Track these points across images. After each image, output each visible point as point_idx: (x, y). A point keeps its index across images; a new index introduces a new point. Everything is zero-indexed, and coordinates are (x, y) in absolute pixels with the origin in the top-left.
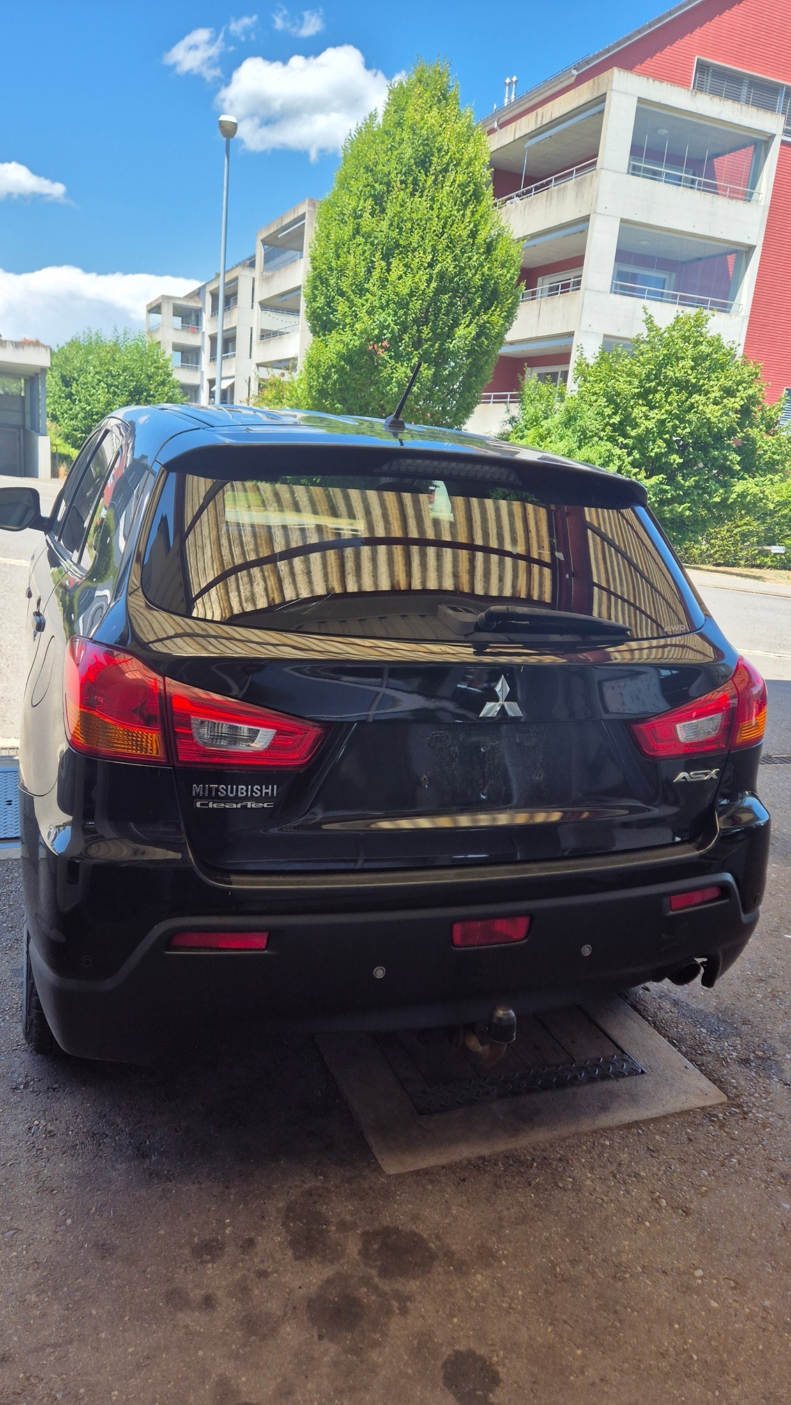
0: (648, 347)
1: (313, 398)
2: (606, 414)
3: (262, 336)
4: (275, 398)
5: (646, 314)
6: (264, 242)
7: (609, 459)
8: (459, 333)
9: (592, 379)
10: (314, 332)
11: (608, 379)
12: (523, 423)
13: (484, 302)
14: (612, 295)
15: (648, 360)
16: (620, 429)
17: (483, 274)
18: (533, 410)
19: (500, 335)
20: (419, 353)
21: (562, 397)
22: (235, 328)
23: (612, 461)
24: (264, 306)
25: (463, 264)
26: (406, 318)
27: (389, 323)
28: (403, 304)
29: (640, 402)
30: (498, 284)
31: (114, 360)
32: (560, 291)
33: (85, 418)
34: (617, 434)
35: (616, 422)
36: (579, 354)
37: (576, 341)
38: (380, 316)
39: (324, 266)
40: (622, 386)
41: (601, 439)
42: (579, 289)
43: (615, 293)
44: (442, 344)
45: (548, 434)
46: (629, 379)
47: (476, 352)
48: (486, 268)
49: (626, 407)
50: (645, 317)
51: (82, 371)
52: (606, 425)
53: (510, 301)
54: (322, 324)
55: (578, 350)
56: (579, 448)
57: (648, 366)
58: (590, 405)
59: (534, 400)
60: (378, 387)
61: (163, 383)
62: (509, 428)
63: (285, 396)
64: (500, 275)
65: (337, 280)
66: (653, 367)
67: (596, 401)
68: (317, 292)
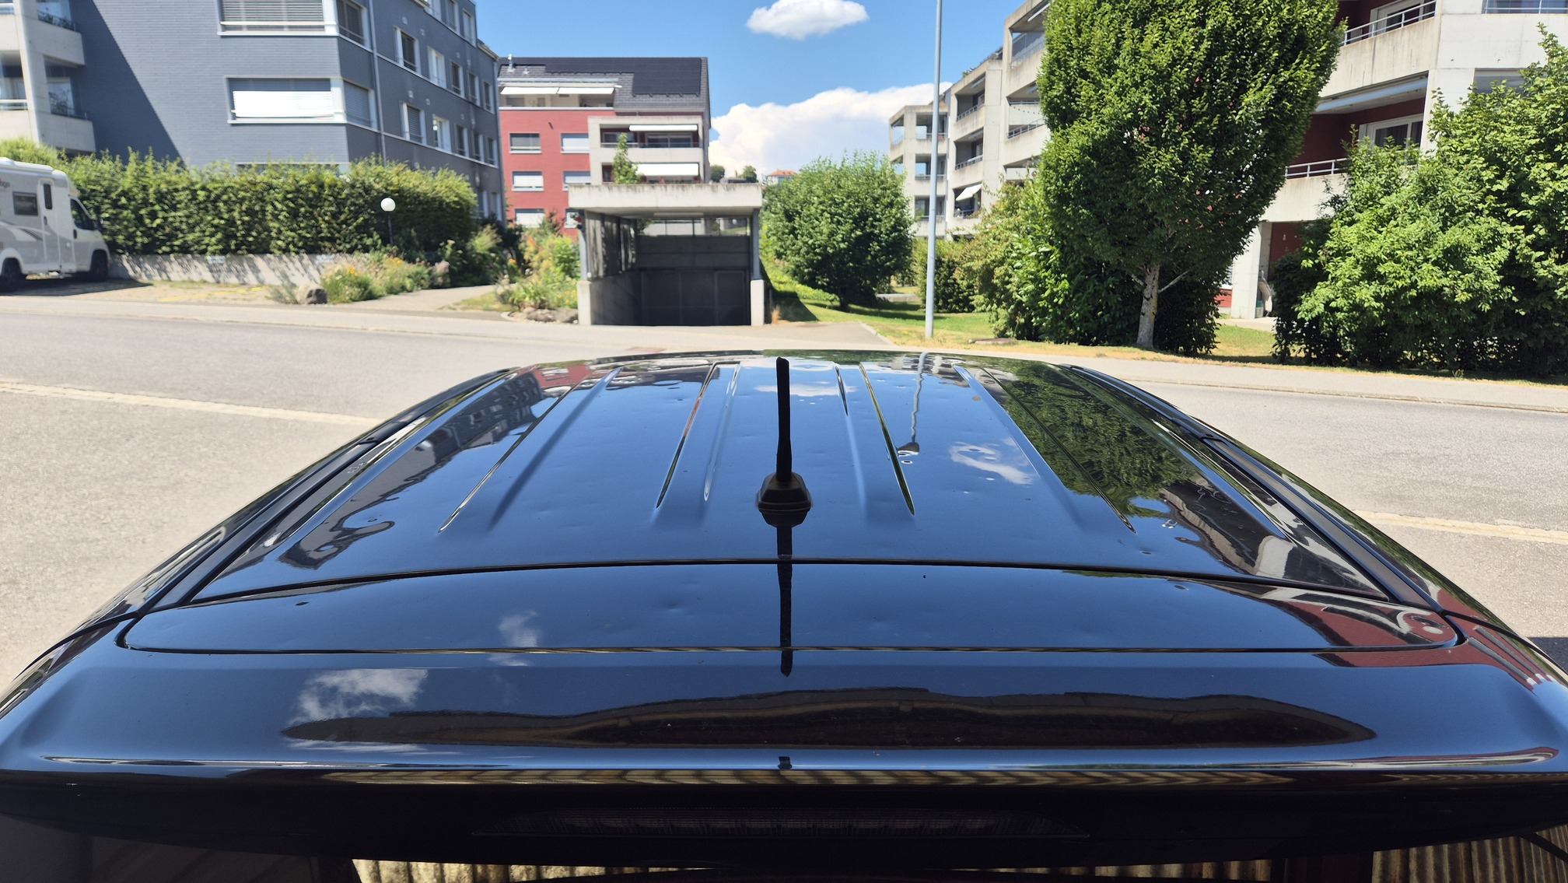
0: (1550, 80)
1: (1051, 206)
2: (1485, 178)
3: (1011, 134)
4: (1008, 209)
5: (1545, 34)
6: (1013, 30)
7: (1493, 240)
8: (1247, 100)
9: (1459, 132)
10: (1052, 126)
11: (1486, 131)
12: (1352, 203)
13: (1283, 55)
14: (1487, 16)
15: (1550, 98)
16: (1511, 197)
17: (1281, 20)
18: (1366, 185)
19: (1311, 96)
20: (1191, 134)
21: (1413, 161)
22: (982, 129)
23: (1500, 243)
24: (1013, 99)
25: (1247, 12)
26: (1168, 94)
27: (1146, 103)
28: (1163, 77)
29: (1541, 157)
30: (1305, 28)
31: (839, 187)
32: (1403, 22)
33: (807, 253)
34: (1505, 205)
35: (1503, 189)
36: (1437, 102)
37: (1431, 84)
38: (1134, 96)
39: (1063, 46)
40: (1509, 137)
41: (1479, 213)
42: (1433, 15)
43: (1490, 12)
44: (1223, 117)
45: (1392, 215)
46: (1520, 127)
47: (1274, 120)
48: (1285, 11)
49: (1519, 166)
50: (1541, 38)
51: (806, 202)
52: (1486, 194)
53: (1323, 48)
54: (1061, 115)
55: (1435, 97)
56: (1443, 229)
57: (1551, 106)
58: (1458, 169)
59: (1367, 171)
60: (1136, 182)
61: (891, 205)
62: (1330, 212)
63: (1020, 205)
64: (1307, 17)
65: (1079, 61)
66: (1558, 107)
67: (1468, 162)
68: (1053, 78)
